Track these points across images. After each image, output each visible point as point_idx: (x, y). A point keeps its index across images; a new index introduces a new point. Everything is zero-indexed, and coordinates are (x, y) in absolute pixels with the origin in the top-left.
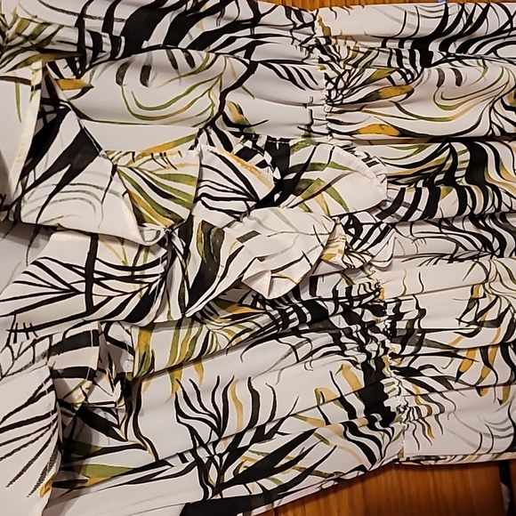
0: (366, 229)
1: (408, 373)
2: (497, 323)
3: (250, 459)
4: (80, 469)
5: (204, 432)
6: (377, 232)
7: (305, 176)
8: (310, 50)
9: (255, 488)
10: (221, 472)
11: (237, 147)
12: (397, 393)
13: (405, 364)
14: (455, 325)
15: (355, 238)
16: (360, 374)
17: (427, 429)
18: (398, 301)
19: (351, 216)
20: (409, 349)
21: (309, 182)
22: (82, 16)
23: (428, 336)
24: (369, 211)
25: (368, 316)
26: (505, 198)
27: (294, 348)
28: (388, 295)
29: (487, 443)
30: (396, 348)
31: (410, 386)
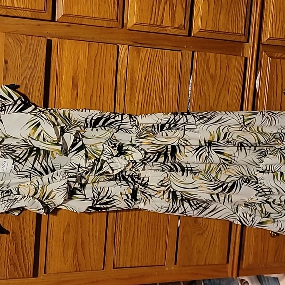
0: (137, 164)
1: (143, 192)
2: (165, 186)
3: (103, 201)
4: (72, 196)
5: (96, 195)
6: (140, 164)
7: (126, 152)
8: (133, 126)
9: (102, 207)
10: (97, 202)
11: (111, 146)
12: (139, 196)
13: (143, 190)
14: (156, 185)
15: (135, 165)
16: (131, 191)
17: (145, 204)
18: (144, 178)
19: (135, 161)
20: (143, 188)
21: (127, 153)
22: (87, 119)
23: (148, 186)
24: (140, 160)
25: (136, 180)
26: (177, 160)
27: (117, 183)
28: (142, 176)
29: (159, 209)
30: (141, 187)
31: (142, 195)
